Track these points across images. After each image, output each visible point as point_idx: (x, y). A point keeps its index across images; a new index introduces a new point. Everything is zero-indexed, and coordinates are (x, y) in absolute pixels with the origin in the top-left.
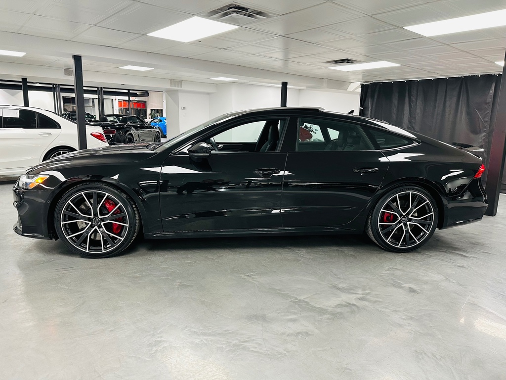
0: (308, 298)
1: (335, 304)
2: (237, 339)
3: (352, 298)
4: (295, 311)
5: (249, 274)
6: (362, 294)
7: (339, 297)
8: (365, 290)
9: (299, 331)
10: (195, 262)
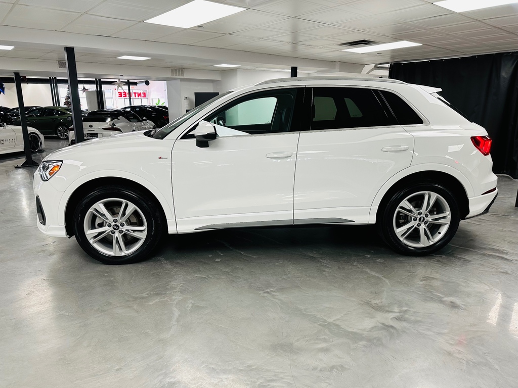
0: (338, 319)
1: (370, 327)
2: (262, 377)
3: (387, 318)
4: (326, 337)
5: (268, 290)
6: (399, 312)
7: (373, 317)
8: (401, 307)
9: (332, 364)
10: (208, 276)
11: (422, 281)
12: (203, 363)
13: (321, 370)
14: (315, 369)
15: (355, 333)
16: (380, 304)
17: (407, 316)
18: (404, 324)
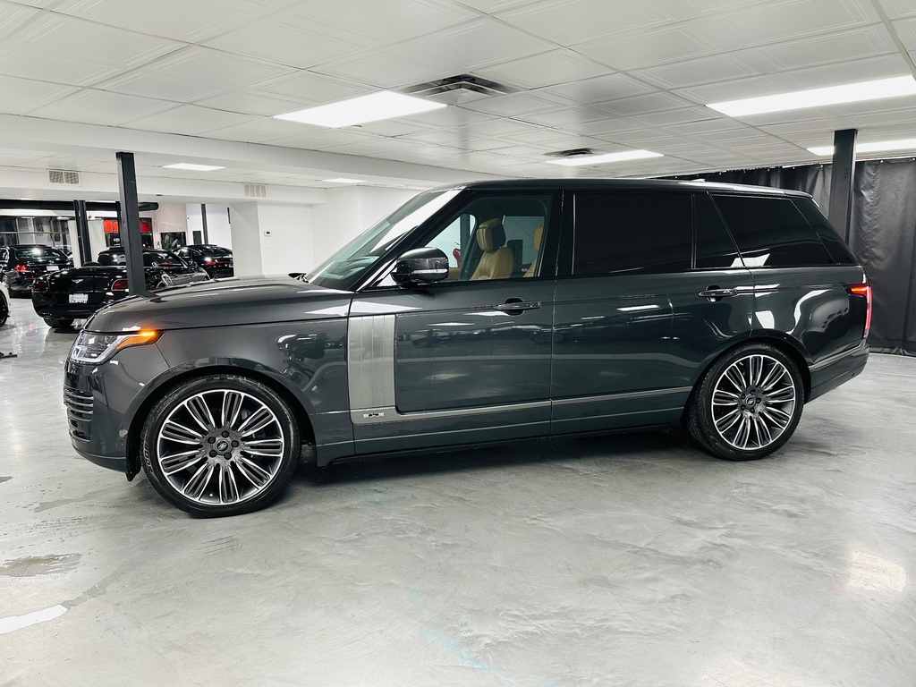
0: (650, 543)
1: (696, 548)
2: (589, 618)
3: (716, 536)
4: (646, 565)
5: (534, 516)
6: (726, 528)
7: (695, 537)
8: (725, 522)
9: (672, 594)
10: (435, 505)
11: (735, 488)
12: (498, 611)
13: (660, 602)
14: (652, 601)
15: (682, 558)
16: (695, 521)
17: (736, 531)
18: (737, 541)
